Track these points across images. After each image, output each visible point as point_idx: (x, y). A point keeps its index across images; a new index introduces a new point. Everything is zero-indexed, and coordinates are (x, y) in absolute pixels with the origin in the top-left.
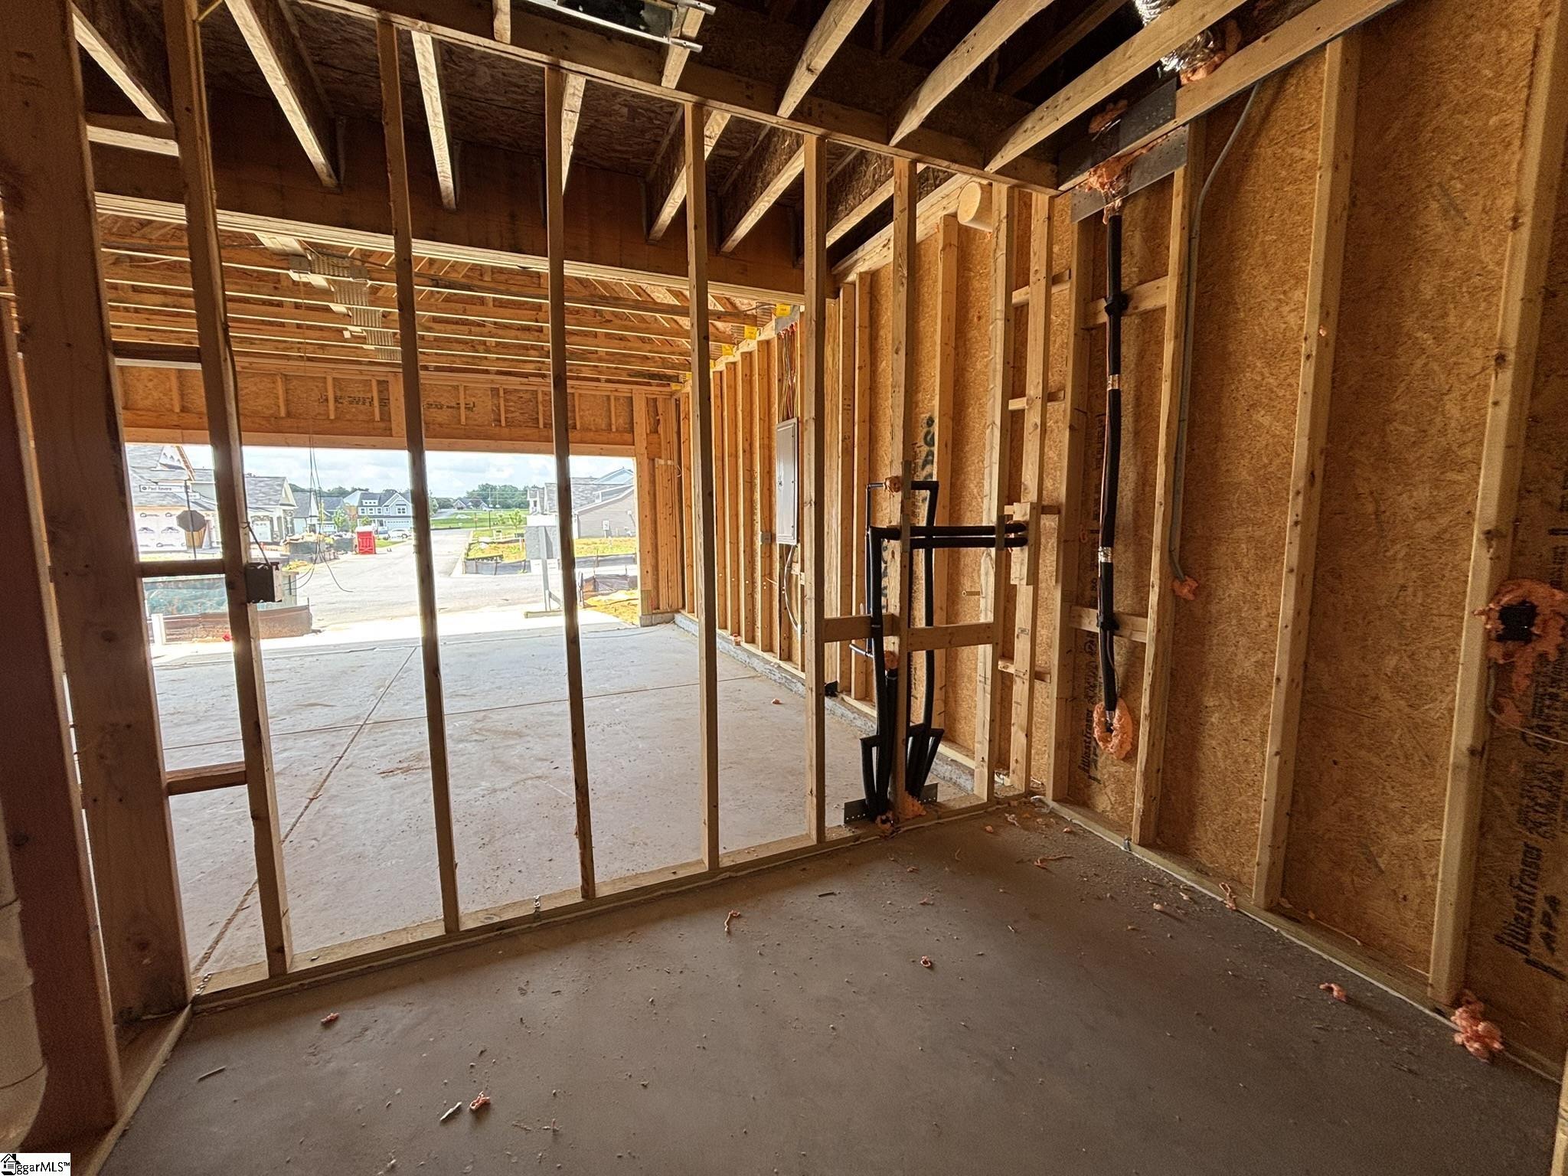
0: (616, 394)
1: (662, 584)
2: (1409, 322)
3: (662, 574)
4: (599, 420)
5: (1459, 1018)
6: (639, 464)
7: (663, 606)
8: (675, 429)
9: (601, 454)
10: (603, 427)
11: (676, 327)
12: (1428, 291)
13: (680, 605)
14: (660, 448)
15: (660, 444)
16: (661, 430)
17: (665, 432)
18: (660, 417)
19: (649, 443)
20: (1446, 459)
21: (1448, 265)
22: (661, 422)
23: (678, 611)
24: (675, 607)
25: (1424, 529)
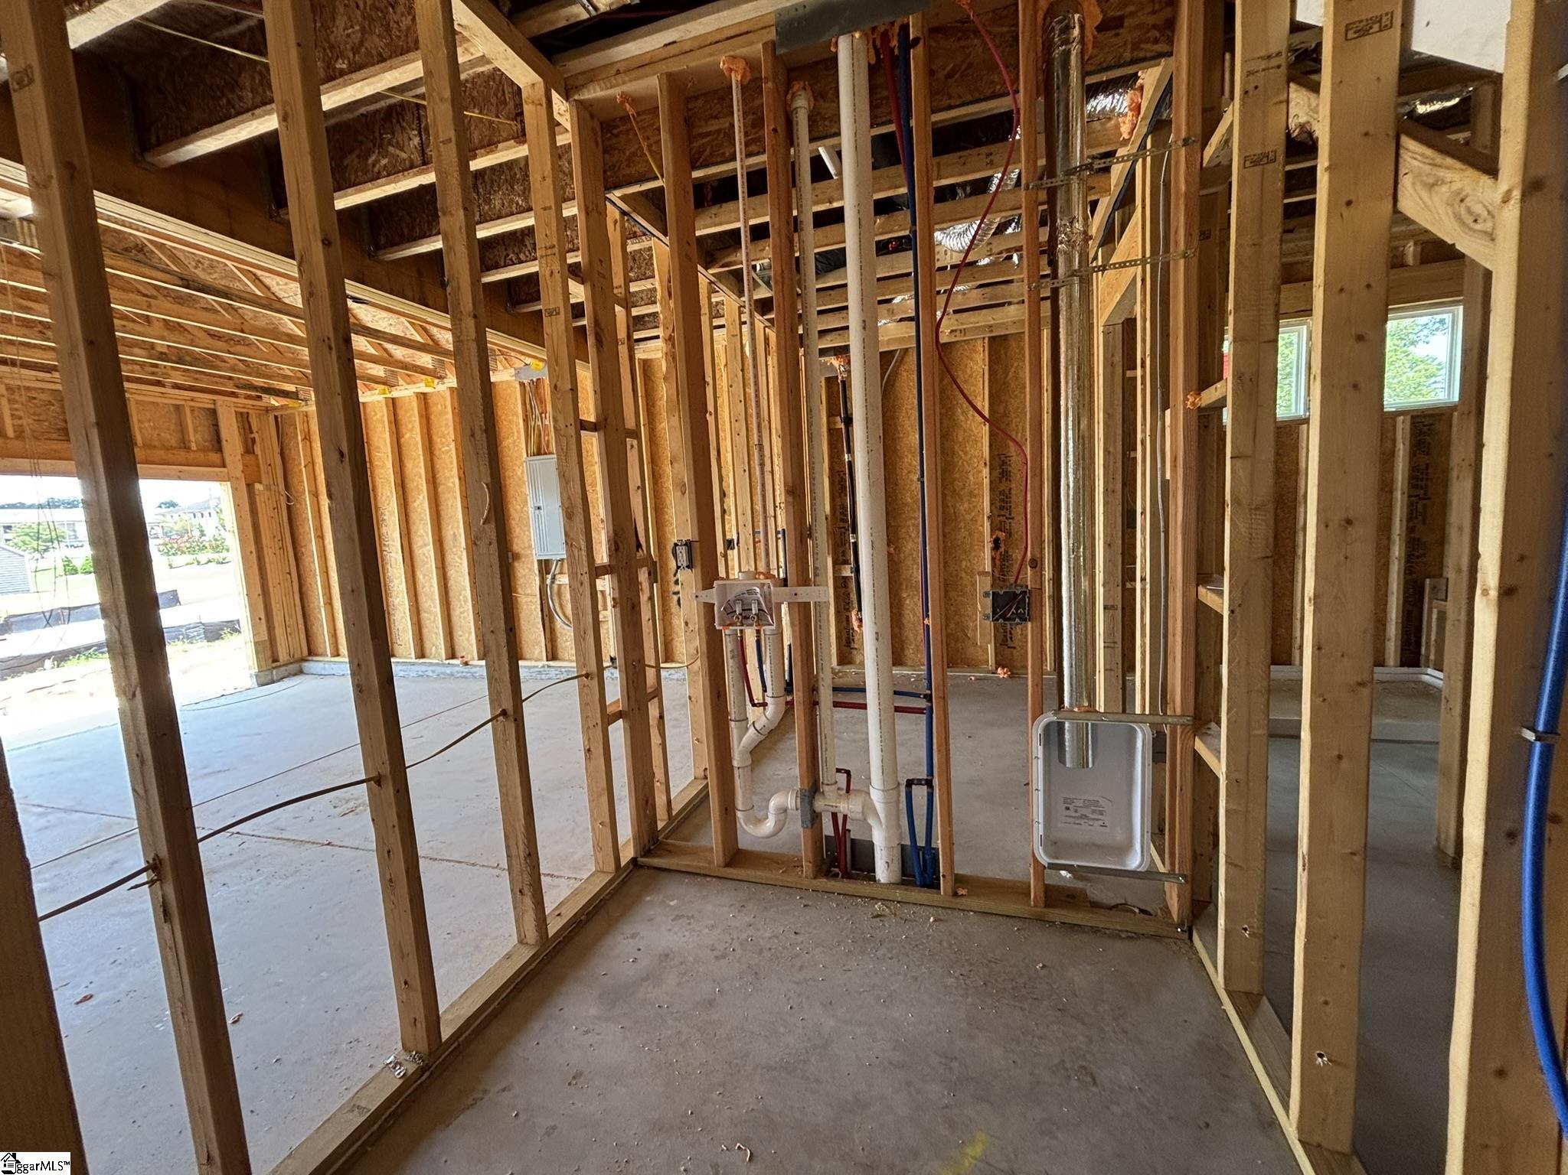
0: (192, 404)
1: (279, 632)
2: (957, 448)
3: (278, 619)
4: (166, 435)
5: (1000, 670)
6: (235, 489)
7: (283, 656)
8: (277, 450)
9: (179, 478)
10: (174, 443)
11: (385, 355)
12: (961, 439)
13: (305, 652)
14: (259, 471)
15: (258, 467)
16: (258, 449)
17: (263, 451)
18: (255, 435)
19: (245, 466)
20: (971, 494)
21: (965, 431)
22: (257, 440)
23: (304, 660)
24: (298, 656)
25: (968, 517)
